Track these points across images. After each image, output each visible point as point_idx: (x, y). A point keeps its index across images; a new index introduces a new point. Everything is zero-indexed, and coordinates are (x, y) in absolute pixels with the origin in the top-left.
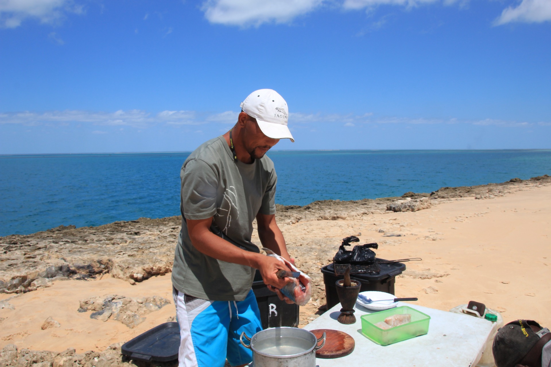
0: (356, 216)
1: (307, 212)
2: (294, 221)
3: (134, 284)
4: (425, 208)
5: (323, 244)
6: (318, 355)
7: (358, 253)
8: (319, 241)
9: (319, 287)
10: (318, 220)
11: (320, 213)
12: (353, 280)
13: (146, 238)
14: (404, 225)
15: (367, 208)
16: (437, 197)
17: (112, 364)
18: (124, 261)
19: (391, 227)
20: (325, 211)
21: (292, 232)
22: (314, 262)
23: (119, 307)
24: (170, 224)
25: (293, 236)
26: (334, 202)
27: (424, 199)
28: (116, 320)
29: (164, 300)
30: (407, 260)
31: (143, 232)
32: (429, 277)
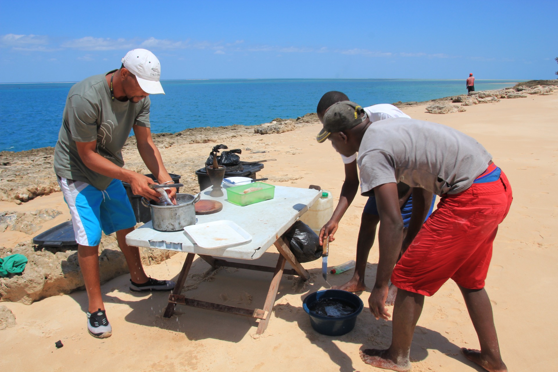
0: (226, 139)
1: (179, 138)
2: (167, 146)
3: (20, 204)
4: (290, 130)
5: (195, 161)
6: (197, 213)
7: (225, 157)
8: (192, 159)
9: (194, 191)
10: (190, 144)
11: (191, 138)
12: (219, 165)
13: (20, 167)
14: (269, 144)
15: (237, 132)
16: (302, 121)
17: (27, 252)
18: (5, 185)
19: (257, 145)
20: (196, 136)
21: (167, 154)
22: (189, 174)
23: (14, 220)
24: (40, 154)
25: (167, 157)
26: (204, 129)
27: (288, 122)
28: (13, 230)
29: (56, 211)
30: (265, 161)
31: (13, 163)
32: (286, 180)
